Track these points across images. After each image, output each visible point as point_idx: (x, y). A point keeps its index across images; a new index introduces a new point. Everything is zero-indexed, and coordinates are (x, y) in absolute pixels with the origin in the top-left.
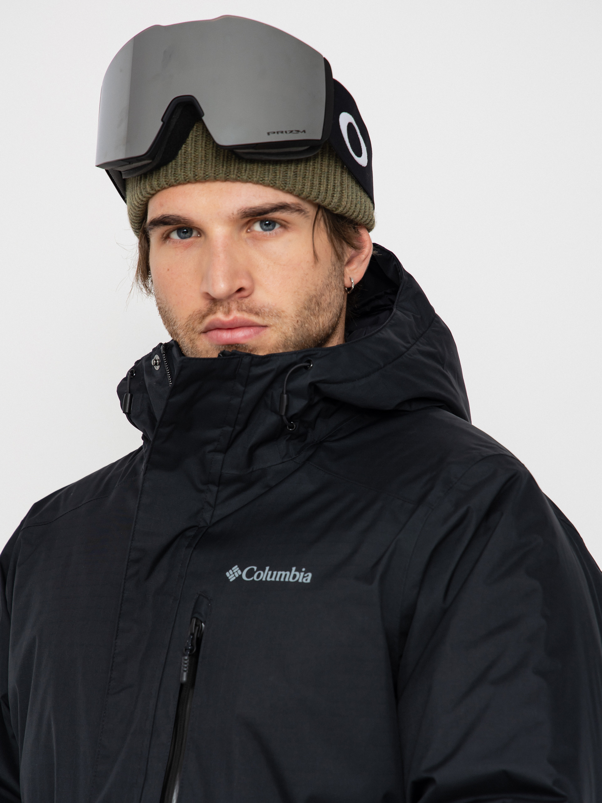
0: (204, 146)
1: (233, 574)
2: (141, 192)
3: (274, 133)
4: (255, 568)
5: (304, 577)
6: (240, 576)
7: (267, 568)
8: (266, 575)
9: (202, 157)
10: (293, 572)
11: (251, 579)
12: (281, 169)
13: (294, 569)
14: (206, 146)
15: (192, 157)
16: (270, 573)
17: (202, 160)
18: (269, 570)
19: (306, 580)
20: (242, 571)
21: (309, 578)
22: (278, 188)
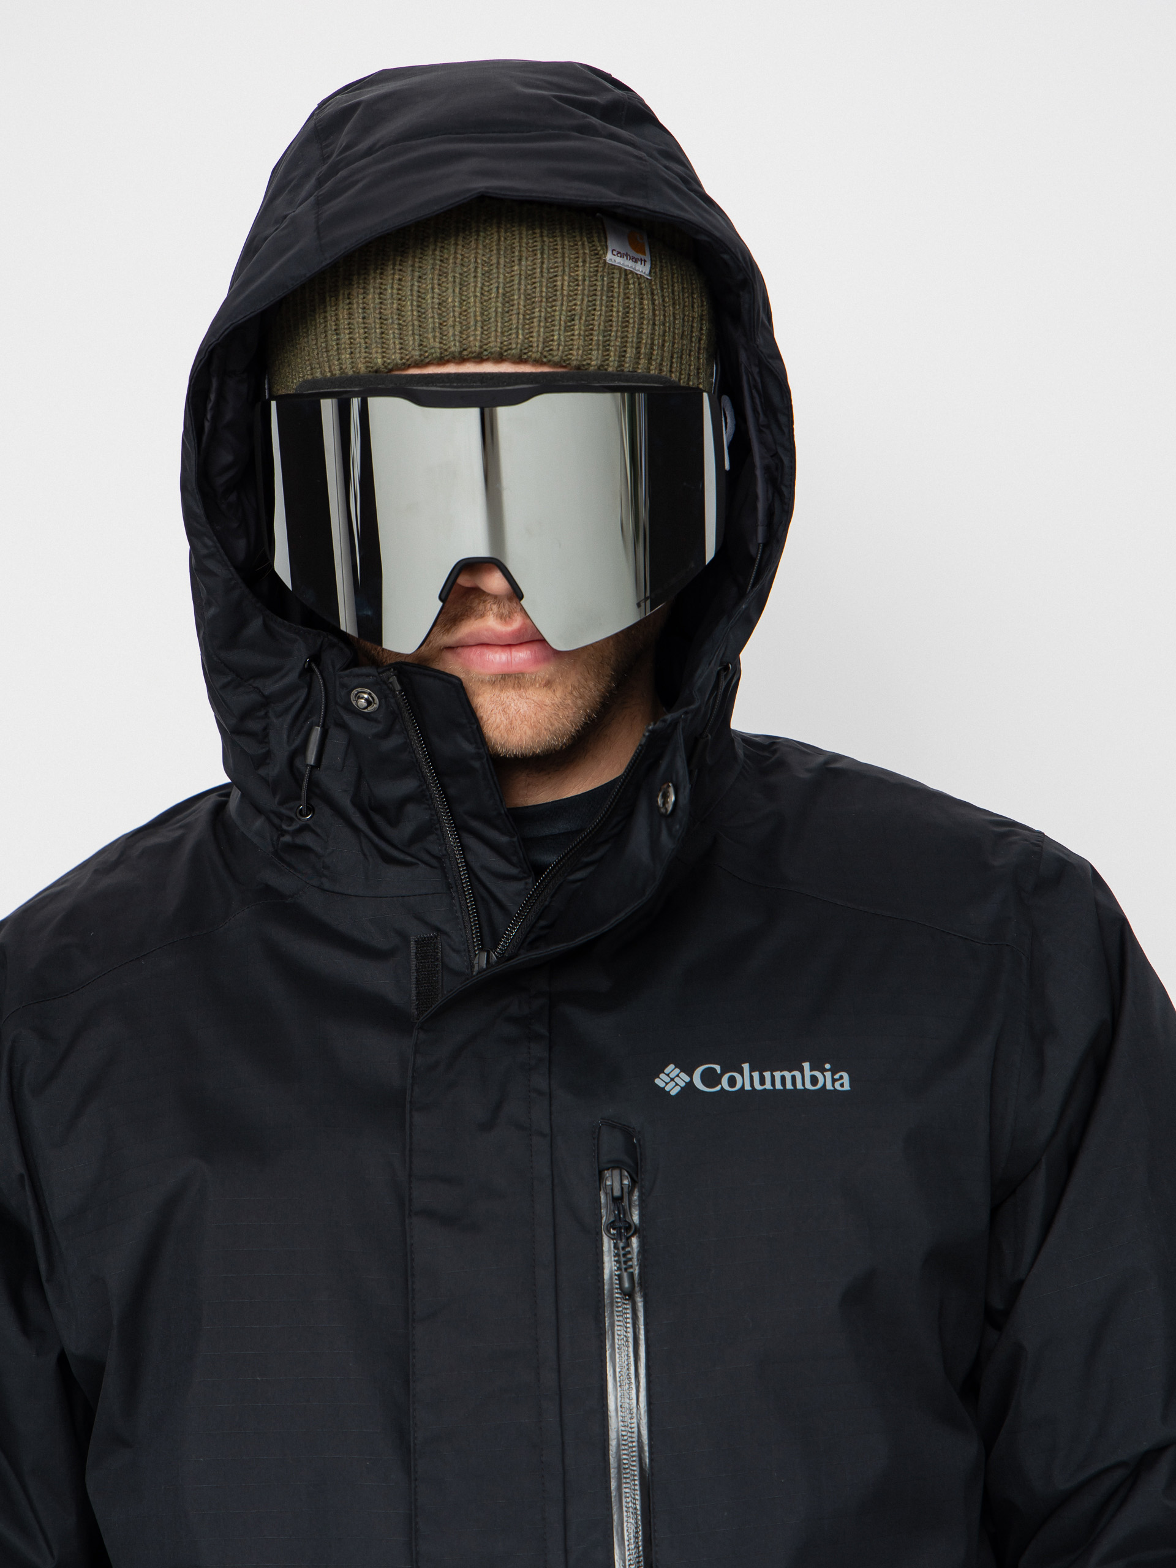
0: (478, 294)
1: (672, 1079)
4: (718, 1068)
5: (834, 1081)
7: (746, 1067)
9: (475, 316)
10: (808, 1072)
11: (718, 1088)
13: (806, 1065)
14: (482, 294)
15: (457, 314)
17: (476, 321)
18: (752, 1070)
19: (842, 1085)
20: (691, 1076)
21: (845, 1082)
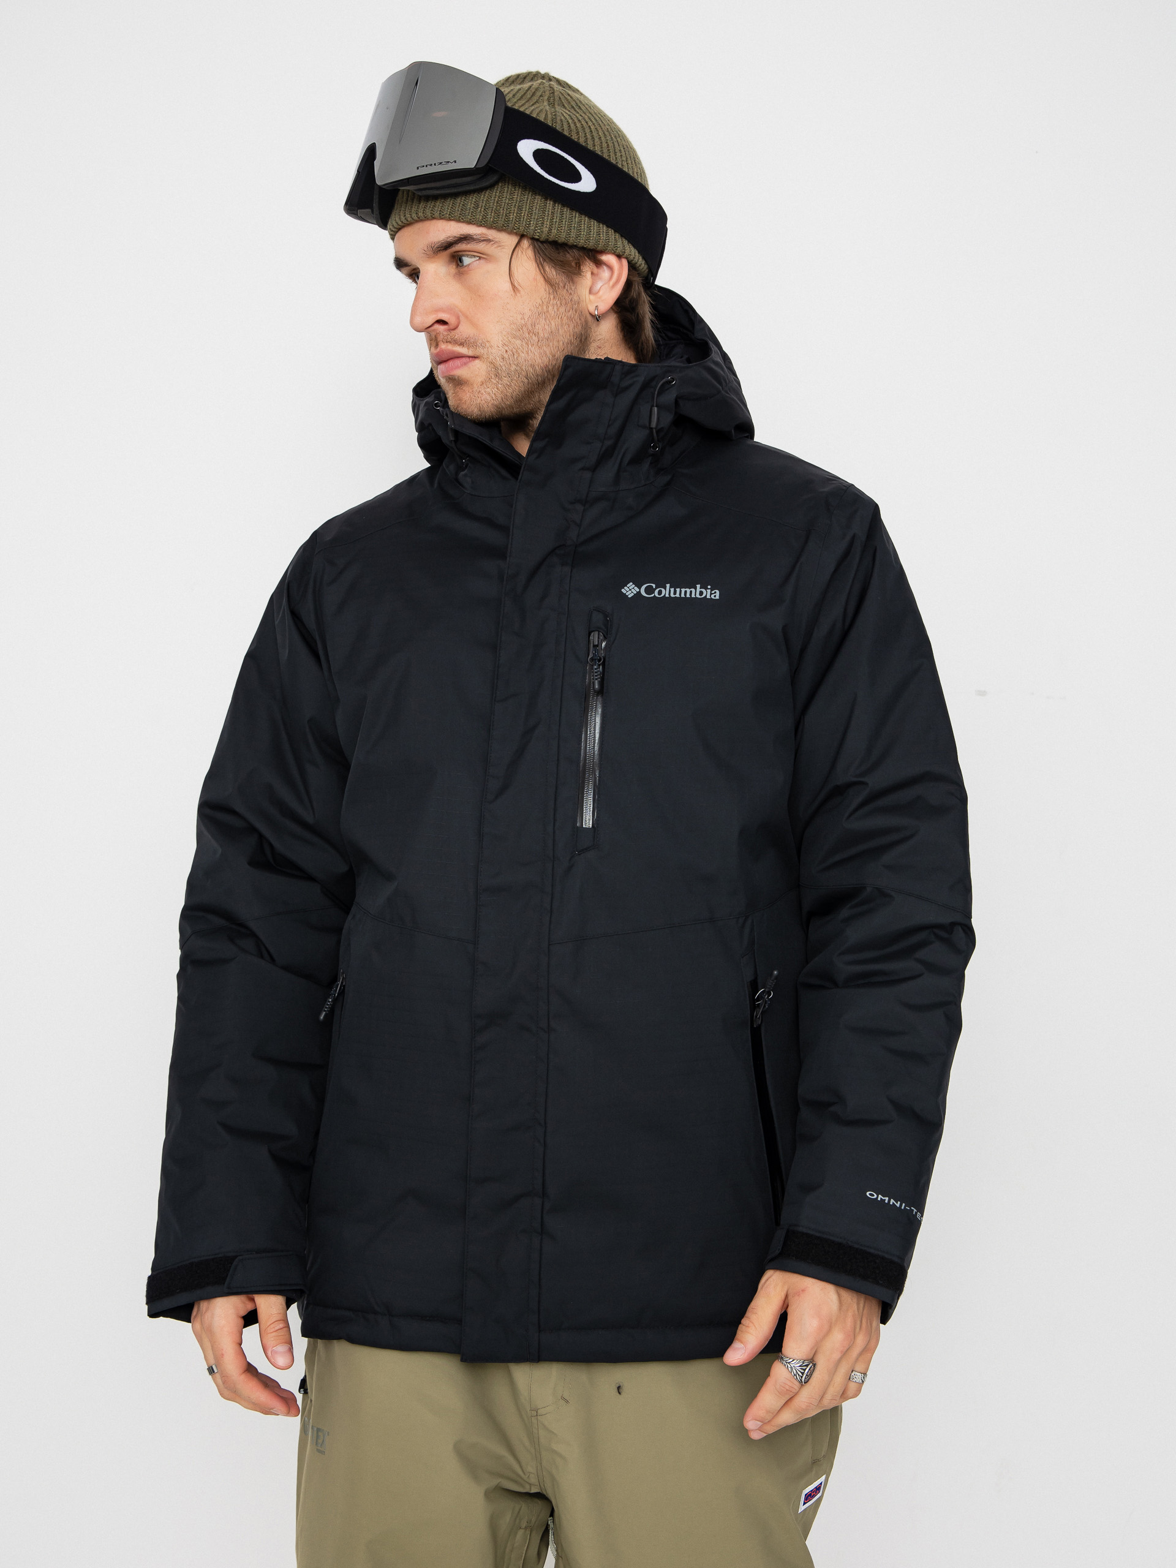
1: (630, 590)
2: (400, 218)
3: (423, 166)
4: (654, 586)
5: (711, 594)
6: (639, 593)
7: (668, 586)
8: (667, 591)
10: (698, 589)
12: (449, 203)
13: (699, 586)
16: (672, 590)
18: (670, 587)
19: (715, 596)
20: (640, 589)
21: (717, 595)
22: (458, 221)
